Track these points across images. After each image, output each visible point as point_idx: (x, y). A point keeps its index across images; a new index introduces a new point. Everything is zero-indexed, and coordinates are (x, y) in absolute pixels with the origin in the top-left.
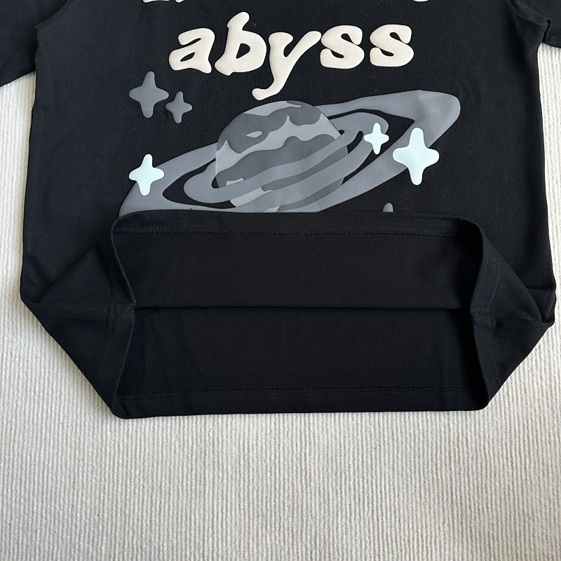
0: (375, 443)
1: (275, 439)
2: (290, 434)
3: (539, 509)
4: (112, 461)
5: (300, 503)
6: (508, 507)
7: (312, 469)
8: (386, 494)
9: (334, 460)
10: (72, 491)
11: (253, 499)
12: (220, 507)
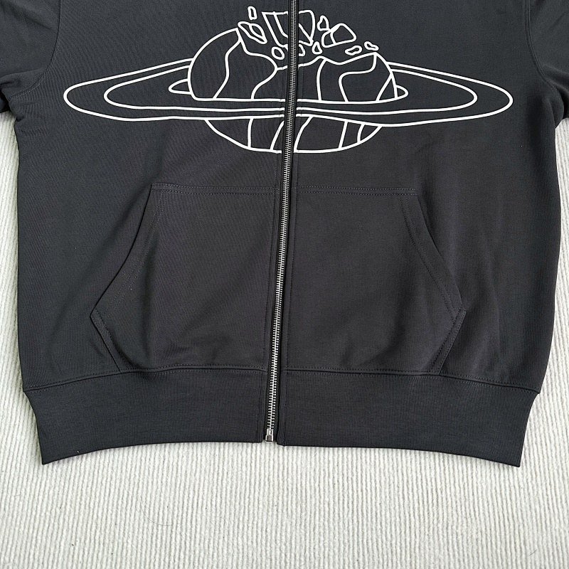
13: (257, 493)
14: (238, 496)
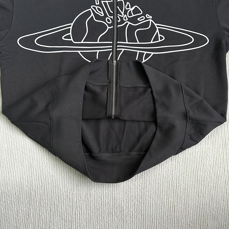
13: (104, 208)
14: (97, 209)
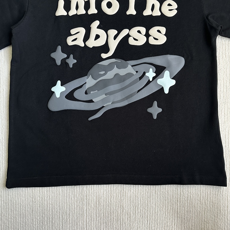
0: (149, 195)
1: (110, 194)
2: (116, 192)
3: (210, 219)
4: (47, 202)
5: (120, 218)
6: (199, 219)
7: (125, 205)
8: (153, 214)
9: (133, 202)
10: (32, 214)
11: (102, 216)
12: (89, 219)
